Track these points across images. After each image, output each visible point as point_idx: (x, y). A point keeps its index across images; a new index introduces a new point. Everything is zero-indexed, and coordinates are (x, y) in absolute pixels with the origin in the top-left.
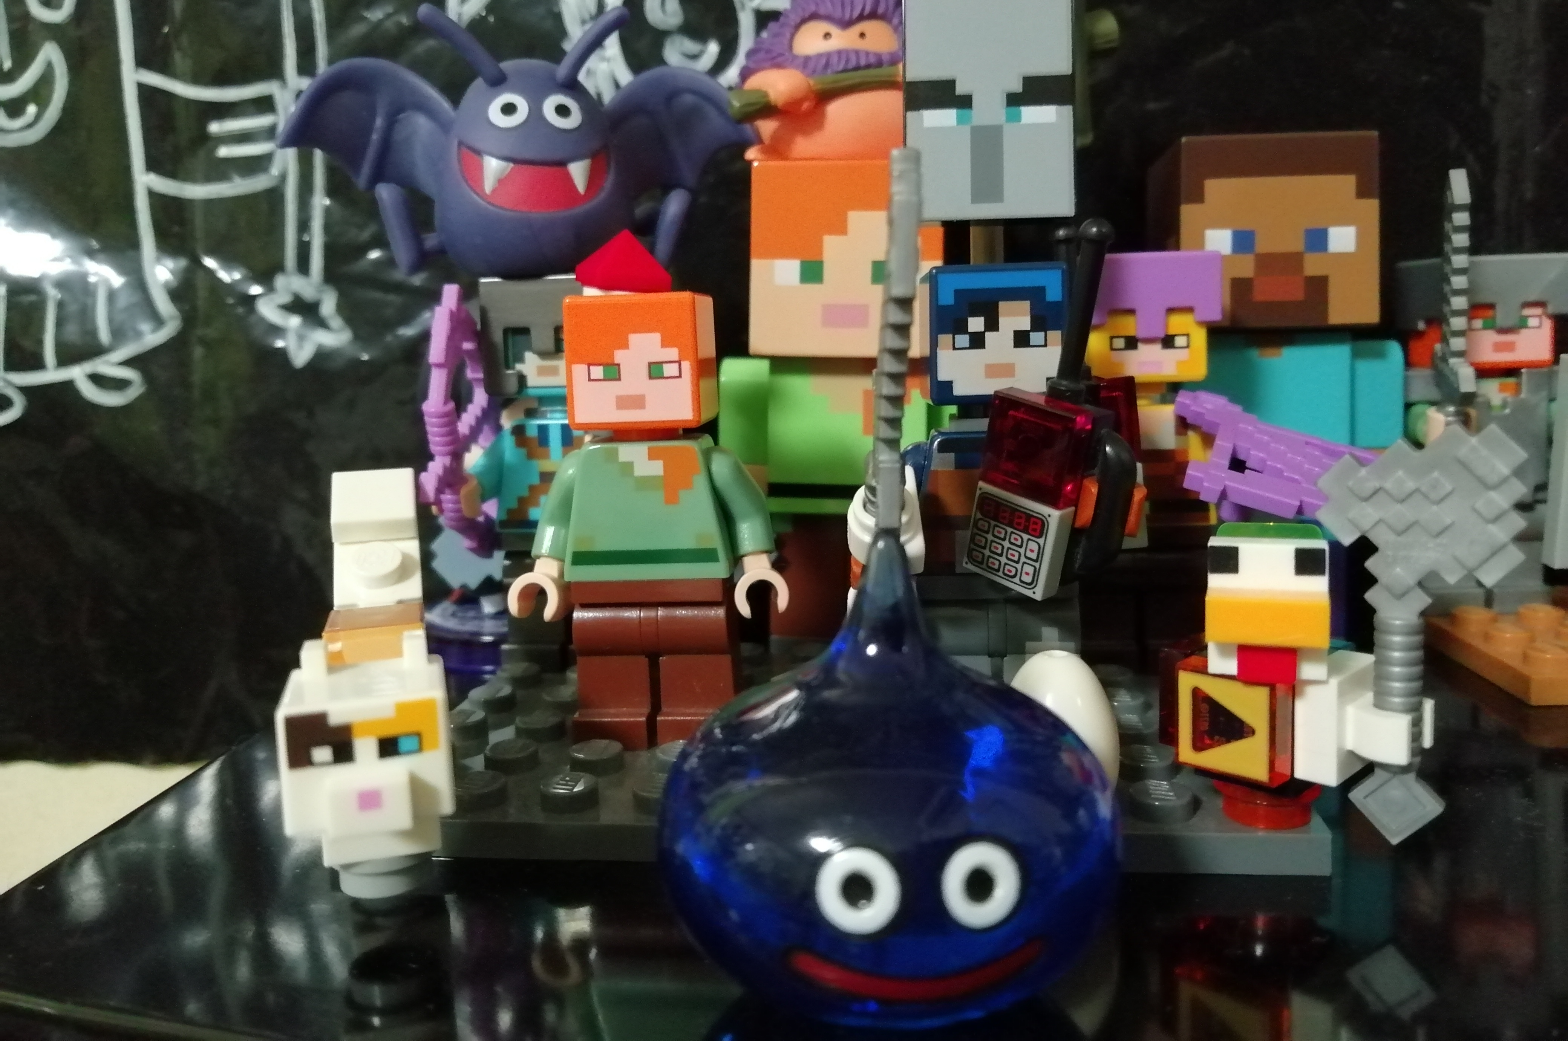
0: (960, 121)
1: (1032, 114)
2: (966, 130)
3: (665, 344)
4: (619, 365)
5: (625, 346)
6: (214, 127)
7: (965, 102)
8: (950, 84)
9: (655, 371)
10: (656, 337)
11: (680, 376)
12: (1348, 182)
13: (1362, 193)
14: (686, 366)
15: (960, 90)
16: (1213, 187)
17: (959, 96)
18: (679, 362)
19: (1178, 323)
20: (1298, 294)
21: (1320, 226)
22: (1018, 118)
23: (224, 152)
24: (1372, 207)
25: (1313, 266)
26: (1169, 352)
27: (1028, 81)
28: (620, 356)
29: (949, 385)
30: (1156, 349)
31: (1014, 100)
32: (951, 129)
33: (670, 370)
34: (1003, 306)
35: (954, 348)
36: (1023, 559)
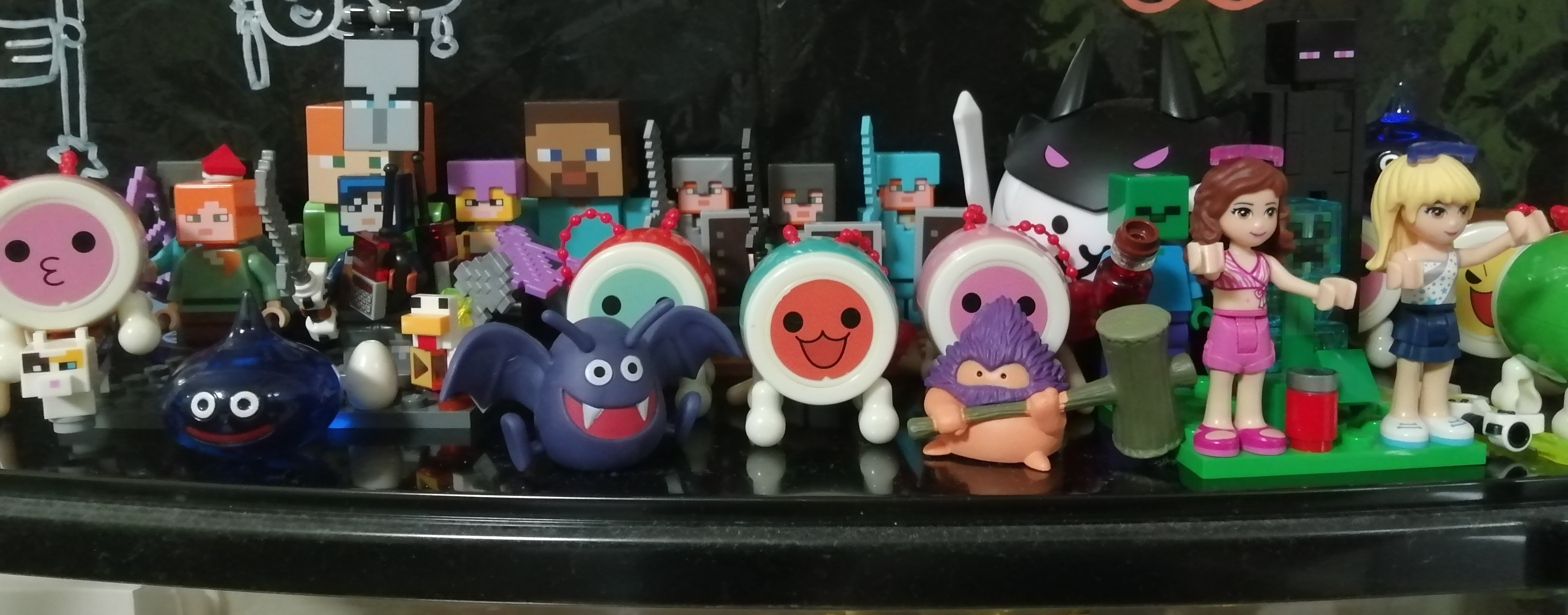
0: (368, 106)
1: (401, 104)
2: (371, 111)
3: (220, 206)
4: (200, 215)
5: (203, 207)
6: (9, 44)
7: (370, 98)
8: (364, 89)
9: (217, 218)
10: (217, 203)
11: (228, 221)
12: (605, 127)
13: (612, 132)
14: (231, 216)
15: (368, 92)
16: (540, 128)
17: (368, 95)
18: (227, 215)
19: (497, 194)
20: (583, 181)
21: (592, 148)
22: (394, 106)
23: (16, 59)
24: (617, 139)
25: (590, 167)
26: (493, 207)
27: (399, 90)
28: (200, 211)
29: (346, 227)
30: (487, 206)
31: (392, 98)
32: (365, 109)
33: (223, 218)
34: (369, 194)
35: (348, 212)
36: (367, 303)
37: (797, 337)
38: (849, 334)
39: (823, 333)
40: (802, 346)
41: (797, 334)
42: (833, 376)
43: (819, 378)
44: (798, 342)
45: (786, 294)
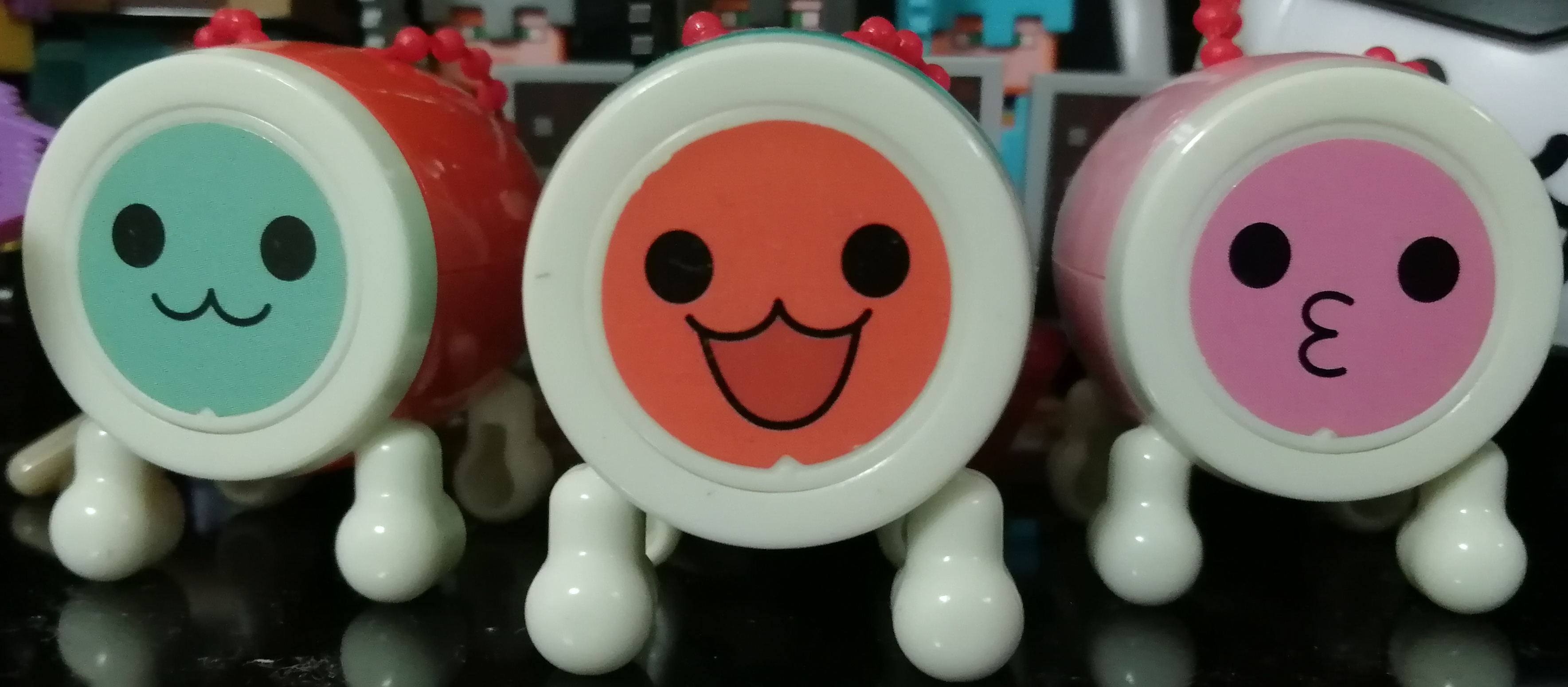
37: (691, 320)
38: (867, 314)
39: (779, 309)
40: (708, 351)
41: (692, 307)
42: (808, 458)
43: (765, 462)
44: (694, 336)
45: (656, 167)
